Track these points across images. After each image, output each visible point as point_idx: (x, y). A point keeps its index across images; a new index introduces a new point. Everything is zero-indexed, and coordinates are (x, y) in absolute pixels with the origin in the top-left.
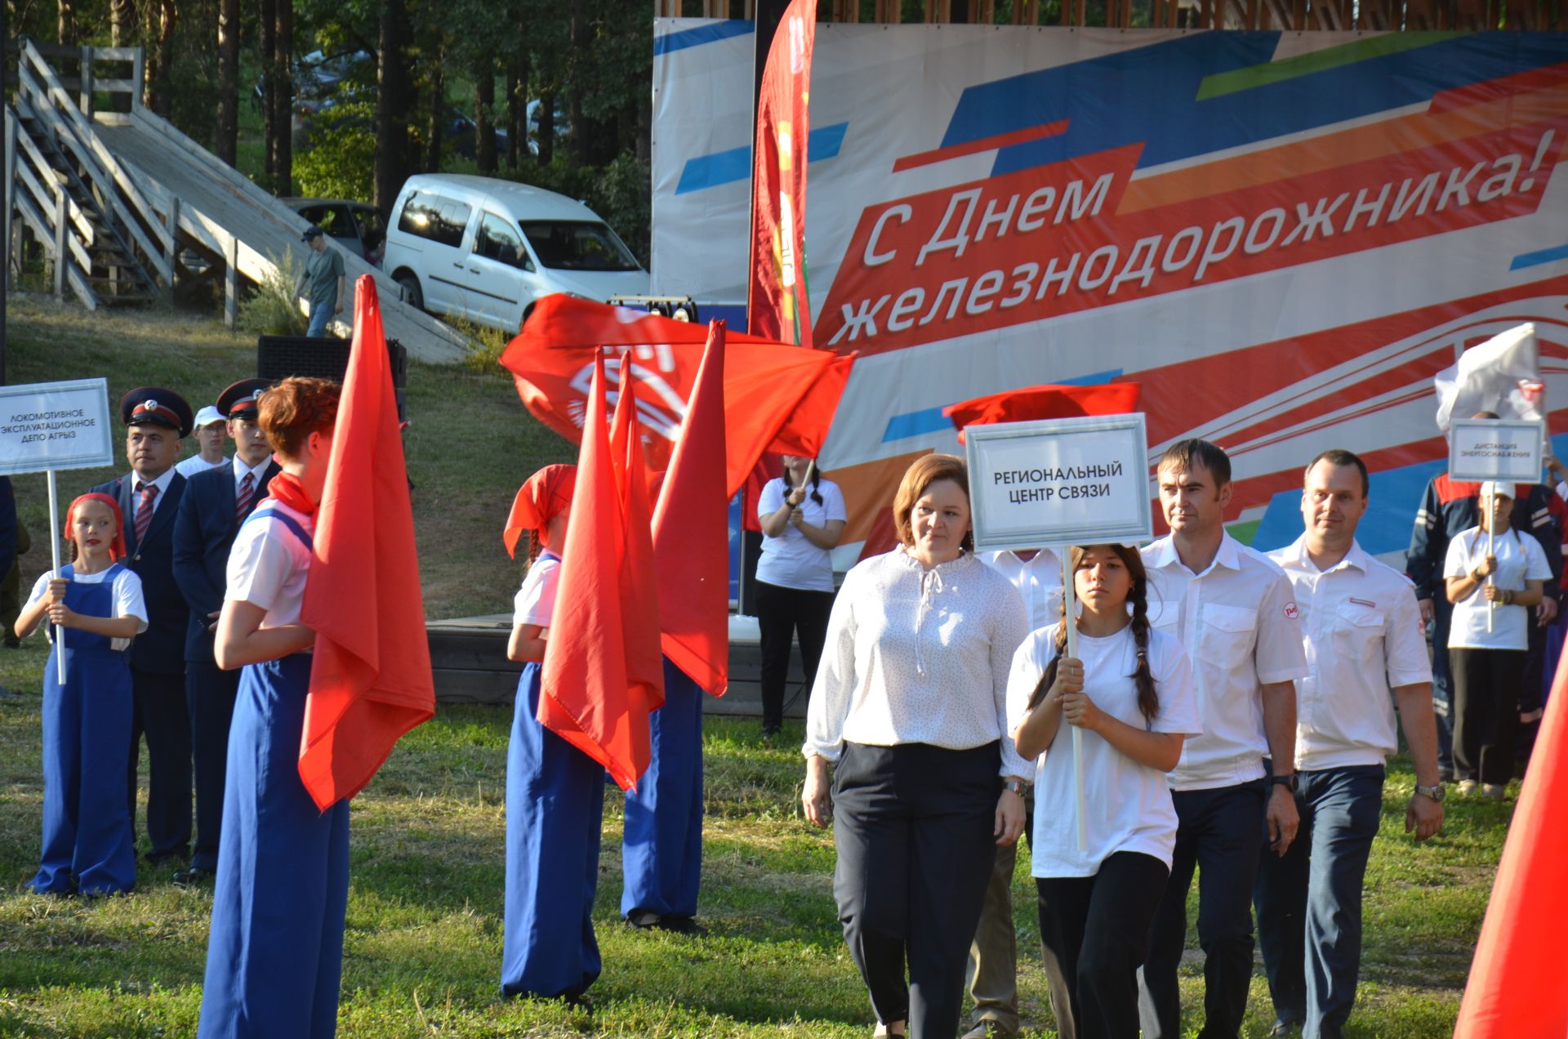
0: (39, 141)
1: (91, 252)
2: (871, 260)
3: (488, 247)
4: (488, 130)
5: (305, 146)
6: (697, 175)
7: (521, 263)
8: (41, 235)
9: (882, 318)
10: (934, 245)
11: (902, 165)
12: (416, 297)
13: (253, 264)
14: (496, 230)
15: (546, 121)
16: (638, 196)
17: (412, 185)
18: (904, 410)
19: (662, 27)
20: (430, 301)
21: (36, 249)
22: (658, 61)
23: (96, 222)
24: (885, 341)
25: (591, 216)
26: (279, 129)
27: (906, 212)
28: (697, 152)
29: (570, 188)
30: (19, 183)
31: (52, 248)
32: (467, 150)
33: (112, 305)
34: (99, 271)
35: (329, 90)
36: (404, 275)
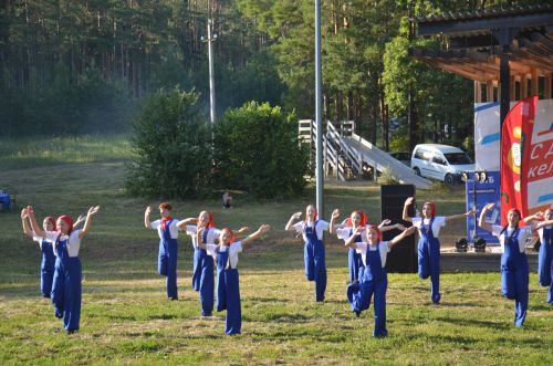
0: (332, 143)
1: (344, 168)
2: (532, 158)
3: (437, 160)
4: (435, 132)
5: (392, 140)
6: (486, 140)
7: (444, 164)
8: (332, 165)
9: (536, 172)
10: (549, 153)
11: (539, 134)
12: (419, 174)
13: (381, 168)
14: (437, 156)
15: (449, 129)
16: (472, 146)
17: (417, 147)
18: (543, 194)
19: (476, 105)
20: (422, 174)
21: (331, 168)
22: (476, 114)
23: (345, 161)
24: (537, 178)
25: (461, 151)
26: (386, 137)
27: (541, 146)
28: (486, 134)
29: (456, 145)
30: (327, 154)
31: (335, 168)
32: (431, 138)
33: (349, 180)
34: (346, 172)
35: (396, 127)
36: (416, 168)
